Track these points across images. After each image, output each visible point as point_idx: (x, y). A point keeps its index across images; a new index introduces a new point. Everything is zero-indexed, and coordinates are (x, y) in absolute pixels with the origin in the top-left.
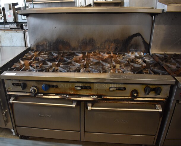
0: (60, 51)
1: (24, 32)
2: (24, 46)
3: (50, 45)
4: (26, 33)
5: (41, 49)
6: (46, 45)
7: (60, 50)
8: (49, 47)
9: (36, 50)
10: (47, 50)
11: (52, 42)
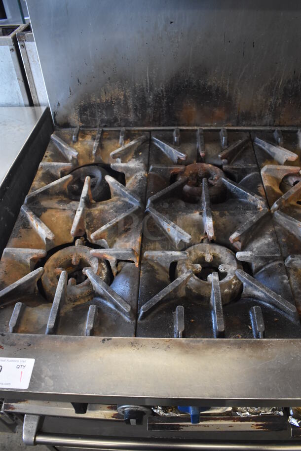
0: (184, 128)
1: (15, 40)
2: (23, 102)
3: (142, 104)
4: (23, 46)
5: (102, 121)
6: (126, 103)
7: (183, 125)
8: (136, 110)
9: (81, 124)
10: (127, 123)
11: (151, 89)
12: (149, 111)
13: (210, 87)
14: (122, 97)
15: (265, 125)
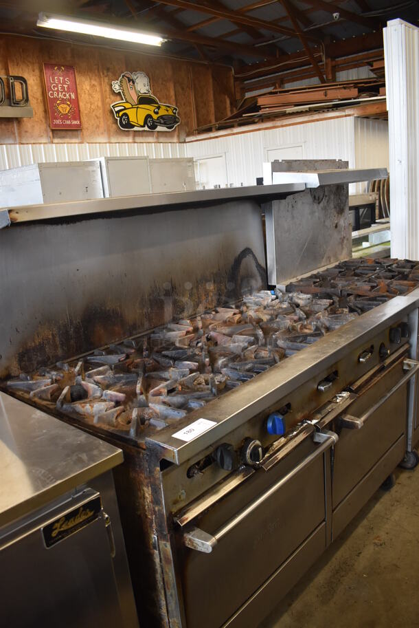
3: (66, 338)
6: (54, 341)
8: (62, 345)
11: (71, 323)
12: (72, 342)
13: (109, 311)
14: (51, 337)
15: (147, 330)
